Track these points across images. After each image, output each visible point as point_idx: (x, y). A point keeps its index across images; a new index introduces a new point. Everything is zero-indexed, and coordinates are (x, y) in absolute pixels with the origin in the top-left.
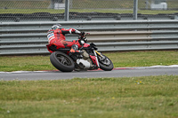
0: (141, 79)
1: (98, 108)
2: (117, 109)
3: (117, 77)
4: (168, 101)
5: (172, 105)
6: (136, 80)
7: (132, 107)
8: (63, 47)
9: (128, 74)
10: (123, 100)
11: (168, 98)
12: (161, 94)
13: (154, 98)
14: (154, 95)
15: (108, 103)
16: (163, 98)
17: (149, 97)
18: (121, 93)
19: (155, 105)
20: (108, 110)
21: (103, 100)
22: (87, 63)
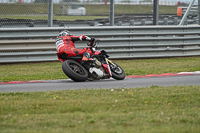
0: (57, 93)
1: (9, 126)
2: (31, 127)
3: (31, 91)
4: (88, 118)
5: (92, 122)
6: (52, 94)
7: (48, 125)
8: (74, 55)
9: (43, 87)
10: (38, 117)
11: (88, 114)
12: (80, 110)
13: (72, 115)
14: (73, 111)
15: (20, 121)
16: (82, 115)
17: (67, 114)
18: (35, 109)
19: (74, 122)
20: (21, 128)
21: (15, 117)
22: (100, 72)
